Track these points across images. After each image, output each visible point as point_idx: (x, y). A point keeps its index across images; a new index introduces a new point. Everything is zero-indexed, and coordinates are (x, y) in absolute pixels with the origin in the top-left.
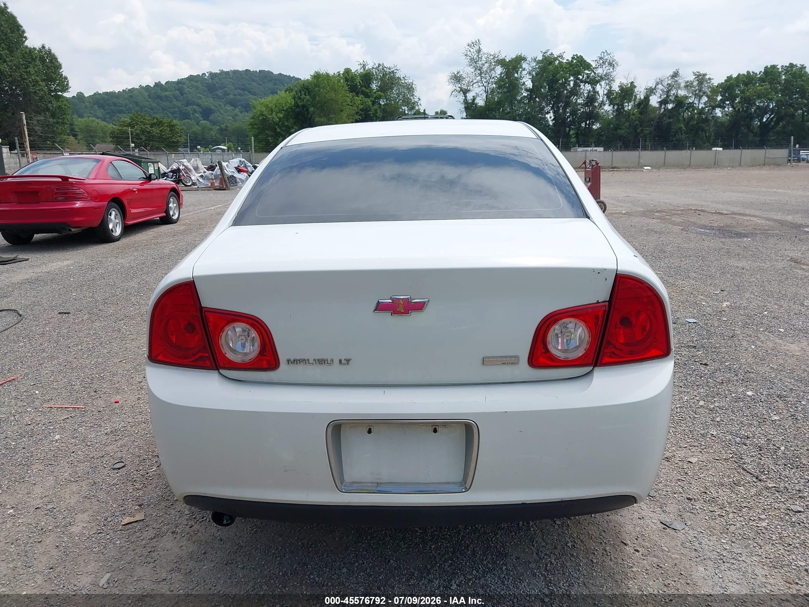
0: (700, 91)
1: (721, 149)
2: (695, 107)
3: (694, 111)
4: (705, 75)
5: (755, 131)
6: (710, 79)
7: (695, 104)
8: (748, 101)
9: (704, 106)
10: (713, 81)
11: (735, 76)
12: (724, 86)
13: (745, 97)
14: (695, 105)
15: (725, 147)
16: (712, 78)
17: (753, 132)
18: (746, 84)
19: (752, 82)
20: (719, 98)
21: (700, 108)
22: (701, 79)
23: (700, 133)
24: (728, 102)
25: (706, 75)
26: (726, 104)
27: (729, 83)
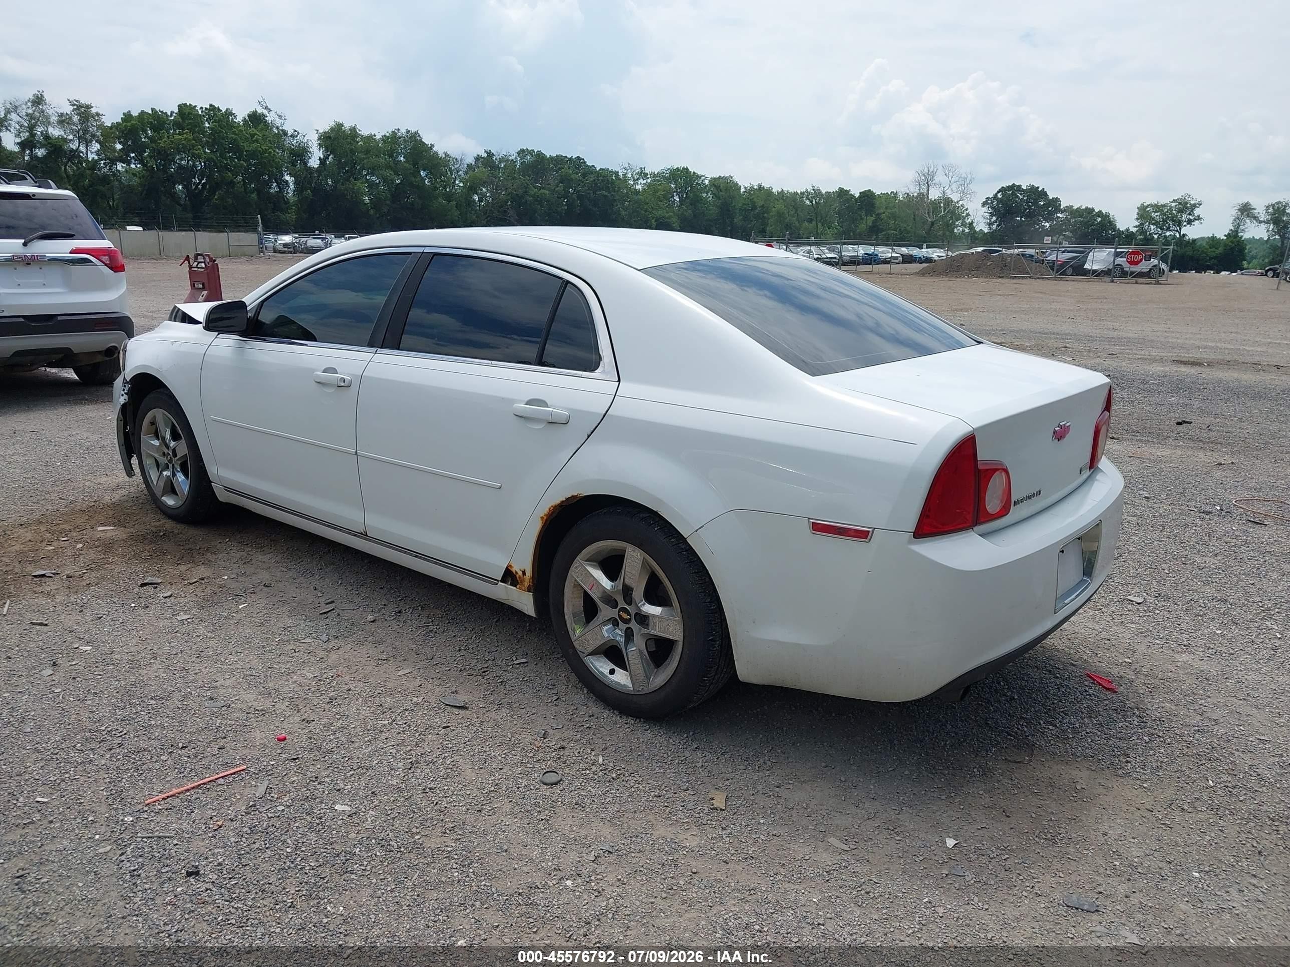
0: (86, 131)
1: (140, 229)
2: (82, 158)
3: (82, 164)
4: (89, 107)
5: (182, 202)
6: (98, 114)
7: (82, 152)
8: (164, 156)
9: (96, 158)
10: (104, 119)
11: (135, 113)
12: (122, 127)
13: (158, 150)
14: (81, 154)
15: (146, 226)
16: (101, 113)
17: (180, 205)
18: (155, 129)
19: (164, 128)
20: (119, 147)
21: (90, 160)
22: (84, 112)
23: (100, 200)
24: (133, 155)
25: (92, 107)
26: (130, 157)
27: (129, 124)
